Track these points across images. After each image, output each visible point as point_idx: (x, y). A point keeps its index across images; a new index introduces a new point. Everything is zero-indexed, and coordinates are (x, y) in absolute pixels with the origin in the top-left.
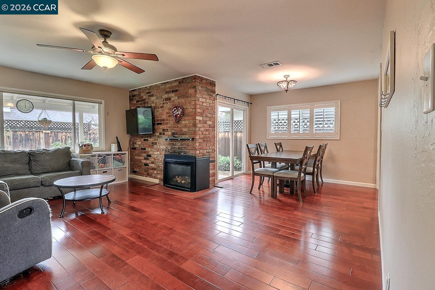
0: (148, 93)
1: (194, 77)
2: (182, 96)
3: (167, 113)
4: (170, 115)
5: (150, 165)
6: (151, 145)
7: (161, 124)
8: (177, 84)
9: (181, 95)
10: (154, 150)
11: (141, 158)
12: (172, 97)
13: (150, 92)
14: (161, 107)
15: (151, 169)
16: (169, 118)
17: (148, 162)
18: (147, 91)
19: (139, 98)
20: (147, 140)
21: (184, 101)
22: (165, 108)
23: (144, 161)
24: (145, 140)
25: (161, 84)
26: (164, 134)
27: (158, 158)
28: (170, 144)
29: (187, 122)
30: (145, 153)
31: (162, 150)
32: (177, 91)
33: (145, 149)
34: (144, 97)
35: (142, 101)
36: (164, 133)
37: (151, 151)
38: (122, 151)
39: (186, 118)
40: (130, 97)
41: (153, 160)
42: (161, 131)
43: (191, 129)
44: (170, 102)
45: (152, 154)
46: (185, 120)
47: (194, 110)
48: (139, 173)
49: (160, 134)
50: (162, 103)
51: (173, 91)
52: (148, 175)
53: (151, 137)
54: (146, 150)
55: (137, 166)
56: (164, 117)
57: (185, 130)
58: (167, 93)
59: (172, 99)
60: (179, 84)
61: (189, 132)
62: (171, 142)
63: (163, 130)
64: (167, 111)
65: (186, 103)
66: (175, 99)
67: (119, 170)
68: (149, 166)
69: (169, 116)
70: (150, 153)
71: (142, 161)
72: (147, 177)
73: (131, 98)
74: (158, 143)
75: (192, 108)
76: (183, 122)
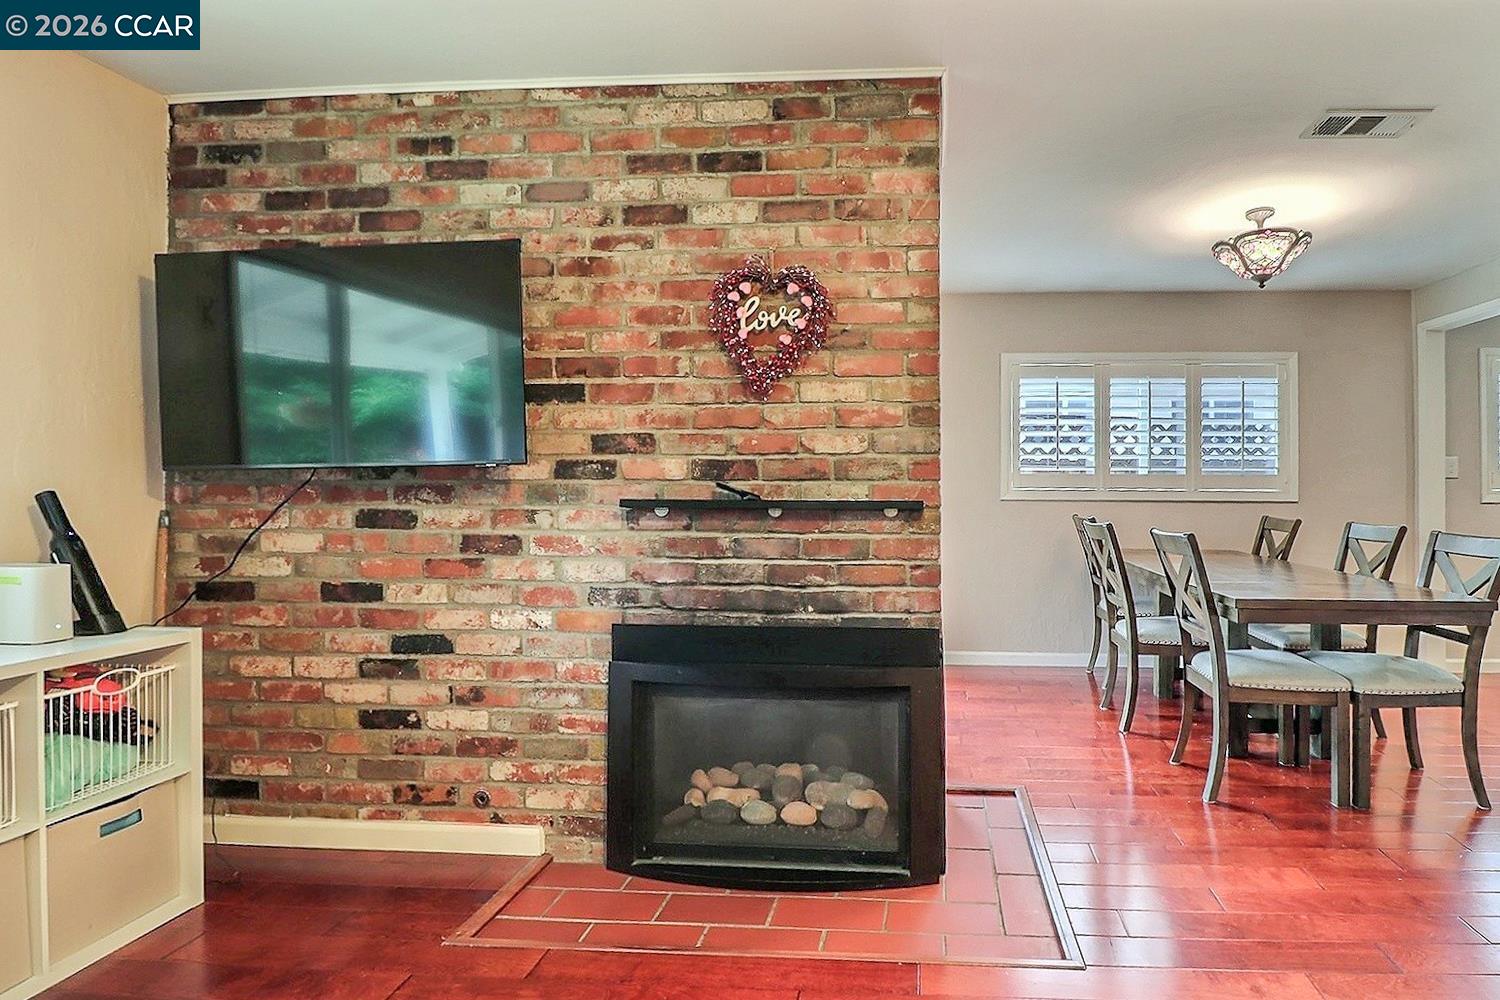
0: (419, 146)
1: (925, 91)
2: (801, 203)
3: (645, 316)
4: (672, 328)
5: (434, 719)
6: (460, 556)
7: (574, 394)
8: (758, 111)
9: (798, 197)
10: (484, 596)
11: (324, 666)
12: (701, 205)
13: (446, 144)
14: (581, 268)
15: (444, 751)
16: (671, 354)
17: (403, 694)
18: (411, 129)
19: (306, 173)
20: (408, 520)
21: (822, 242)
22: (619, 280)
23: (372, 693)
24: (367, 520)
25: (572, 96)
26: (607, 471)
27: (538, 655)
28: (672, 544)
29: (853, 391)
30: (369, 621)
31: (581, 594)
32: (751, 161)
33: (375, 592)
34: (372, 176)
35: (340, 199)
36: (613, 465)
37: (453, 604)
38: (118, 626)
39: (847, 361)
40: (180, 155)
41: (469, 676)
42: (577, 447)
43: (888, 438)
44: (674, 237)
45: (460, 632)
46: (831, 375)
47: (918, 313)
48: (295, 794)
49: (564, 469)
50: (589, 234)
51: (710, 163)
52: (417, 800)
53: (445, 494)
54: (380, 598)
55: (269, 738)
56: (614, 342)
57: (828, 443)
58: (639, 164)
59: (700, 218)
60: (778, 117)
61: (871, 463)
62: (687, 528)
63: (600, 443)
64: (650, 301)
65: (844, 258)
66: (735, 224)
67: (108, 829)
68: (417, 725)
69: (671, 341)
70: (442, 622)
71: (336, 692)
72: (396, 816)
73: (199, 165)
74: (544, 542)
75: (905, 293)
76: (815, 391)
